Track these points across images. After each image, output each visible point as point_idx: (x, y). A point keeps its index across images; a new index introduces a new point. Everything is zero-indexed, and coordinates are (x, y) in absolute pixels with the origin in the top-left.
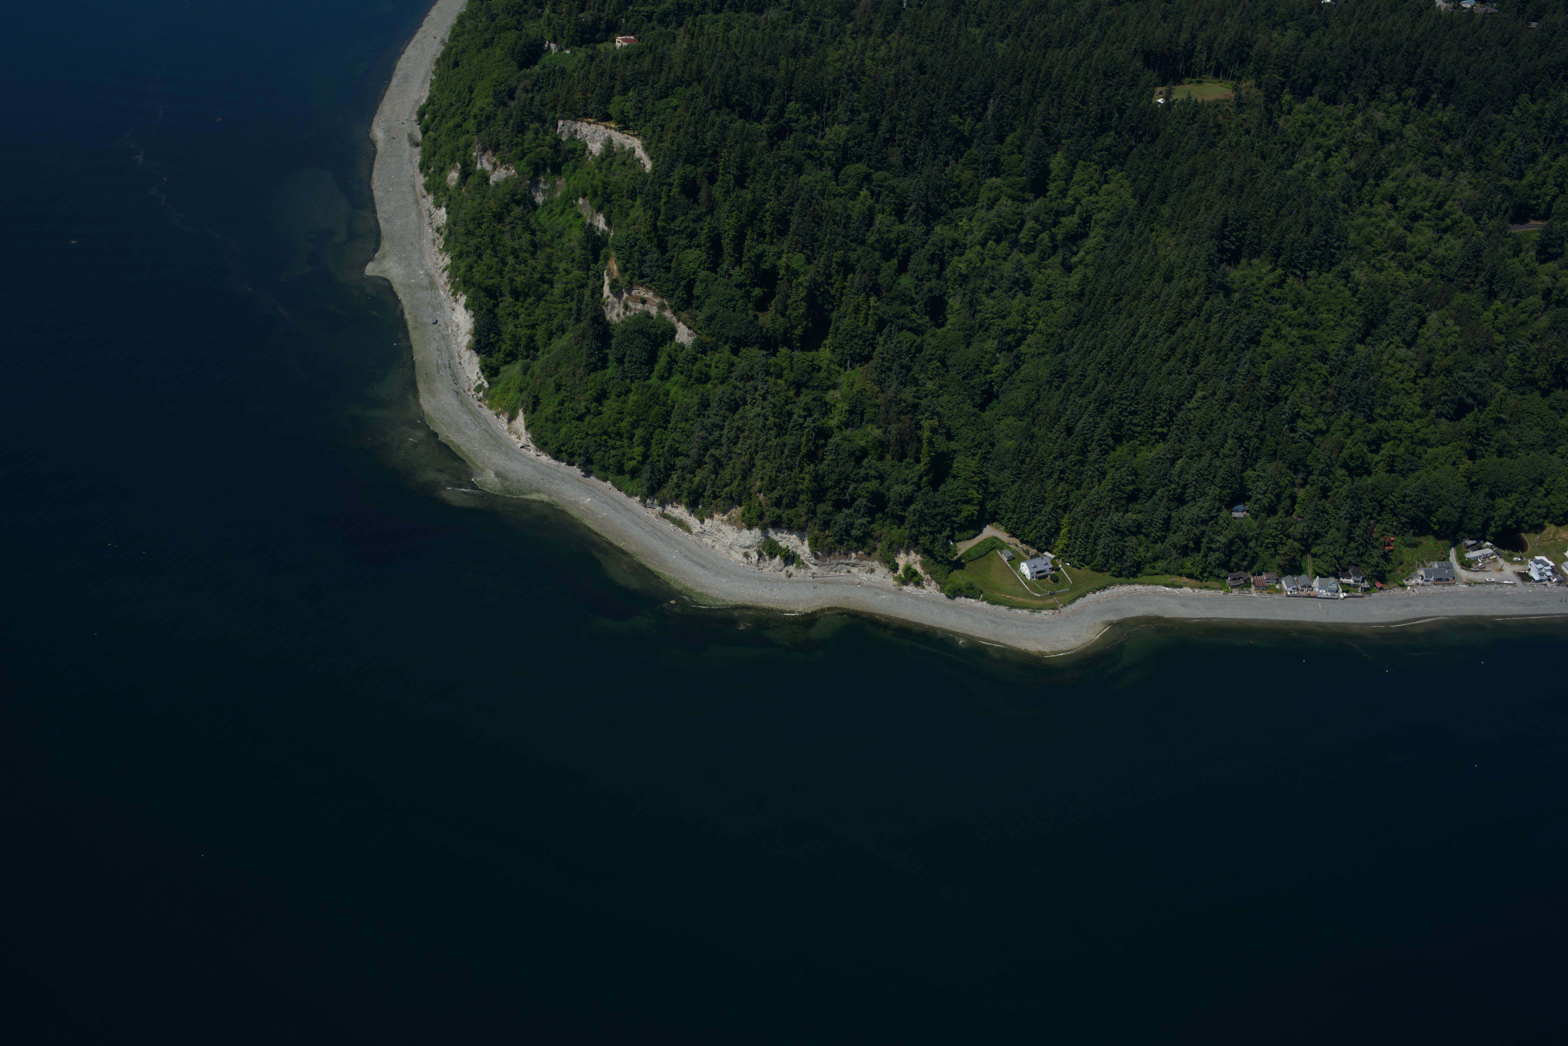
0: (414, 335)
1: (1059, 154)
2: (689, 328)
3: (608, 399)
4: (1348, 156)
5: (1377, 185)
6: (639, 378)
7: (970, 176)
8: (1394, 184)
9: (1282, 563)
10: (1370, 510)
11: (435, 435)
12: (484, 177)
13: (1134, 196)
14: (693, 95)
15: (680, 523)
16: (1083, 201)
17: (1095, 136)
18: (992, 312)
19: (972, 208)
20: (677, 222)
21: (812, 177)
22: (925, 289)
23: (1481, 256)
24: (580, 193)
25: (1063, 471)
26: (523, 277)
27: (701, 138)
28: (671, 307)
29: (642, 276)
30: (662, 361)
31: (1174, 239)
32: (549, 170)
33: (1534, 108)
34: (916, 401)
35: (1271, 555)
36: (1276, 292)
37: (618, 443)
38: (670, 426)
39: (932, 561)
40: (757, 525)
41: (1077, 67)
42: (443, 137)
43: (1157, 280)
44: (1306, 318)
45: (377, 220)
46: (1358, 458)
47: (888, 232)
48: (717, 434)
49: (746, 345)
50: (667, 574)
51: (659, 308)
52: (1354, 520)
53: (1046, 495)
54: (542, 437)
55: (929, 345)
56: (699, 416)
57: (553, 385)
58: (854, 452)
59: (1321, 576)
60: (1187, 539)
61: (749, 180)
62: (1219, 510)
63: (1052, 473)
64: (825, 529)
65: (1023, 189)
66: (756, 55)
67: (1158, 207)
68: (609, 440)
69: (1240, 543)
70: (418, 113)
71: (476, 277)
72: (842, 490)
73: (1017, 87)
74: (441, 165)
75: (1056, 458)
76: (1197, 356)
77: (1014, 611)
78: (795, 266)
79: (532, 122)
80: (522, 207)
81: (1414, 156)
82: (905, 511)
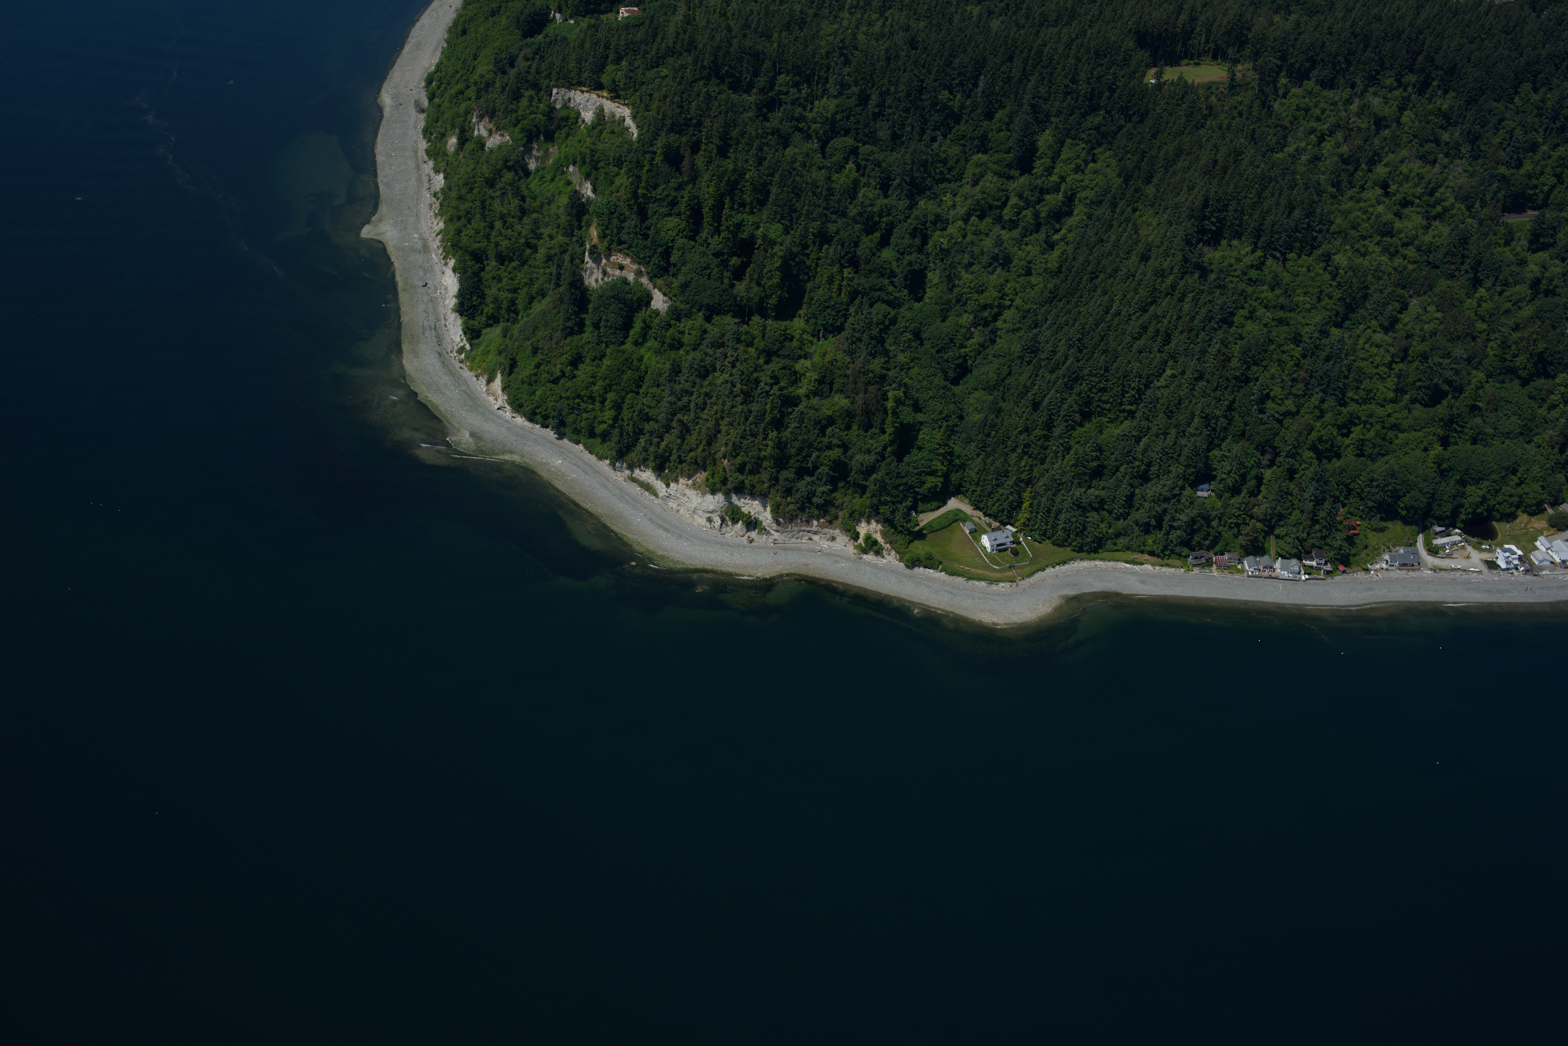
0: (403, 297)
1: (1048, 132)
2: (665, 294)
3: (583, 363)
4: (1342, 141)
5: (1370, 171)
6: (614, 343)
7: (957, 152)
8: (1387, 169)
9: (1244, 543)
10: (1335, 493)
11: (416, 394)
12: (481, 144)
13: (1119, 176)
14: (682, 65)
15: (647, 487)
16: (1068, 179)
17: (1084, 115)
18: (969, 287)
19: (958, 184)
20: (659, 190)
21: (798, 149)
22: (905, 263)
23: (1467, 243)
24: (570, 160)
25: (1027, 446)
26: (508, 241)
27: (686, 107)
28: (648, 273)
29: (620, 243)
30: (638, 326)
31: (1157, 219)
32: (542, 138)
33: (1536, 97)
34: (884, 372)
35: (1234, 535)
36: (1253, 274)
37: (590, 406)
38: (641, 391)
39: (892, 530)
40: (720, 490)
41: (1068, 46)
42: (446, 104)
43: (1134, 258)
44: (1282, 300)
45: (376, 184)
46: (1327, 442)
47: (872, 205)
48: (685, 399)
49: (719, 313)
50: (630, 536)
51: (636, 274)
52: (1319, 502)
53: (1009, 469)
54: (518, 399)
55: (903, 317)
56: (670, 381)
57: (530, 348)
58: (820, 421)
59: (1283, 557)
60: (1149, 517)
61: (732, 151)
62: (1183, 488)
63: (1017, 447)
64: (788, 496)
65: (1009, 166)
66: (750, 28)
67: (1142, 187)
68: (582, 404)
69: (1202, 522)
70: (426, 80)
71: (464, 241)
72: (805, 457)
73: (1009, 64)
74: (442, 131)
75: (1021, 433)
76: (1168, 335)
77: (971, 582)
78: (772, 235)
79: (527, 89)
80: (513, 173)
81: (1410, 143)
82: (867, 480)
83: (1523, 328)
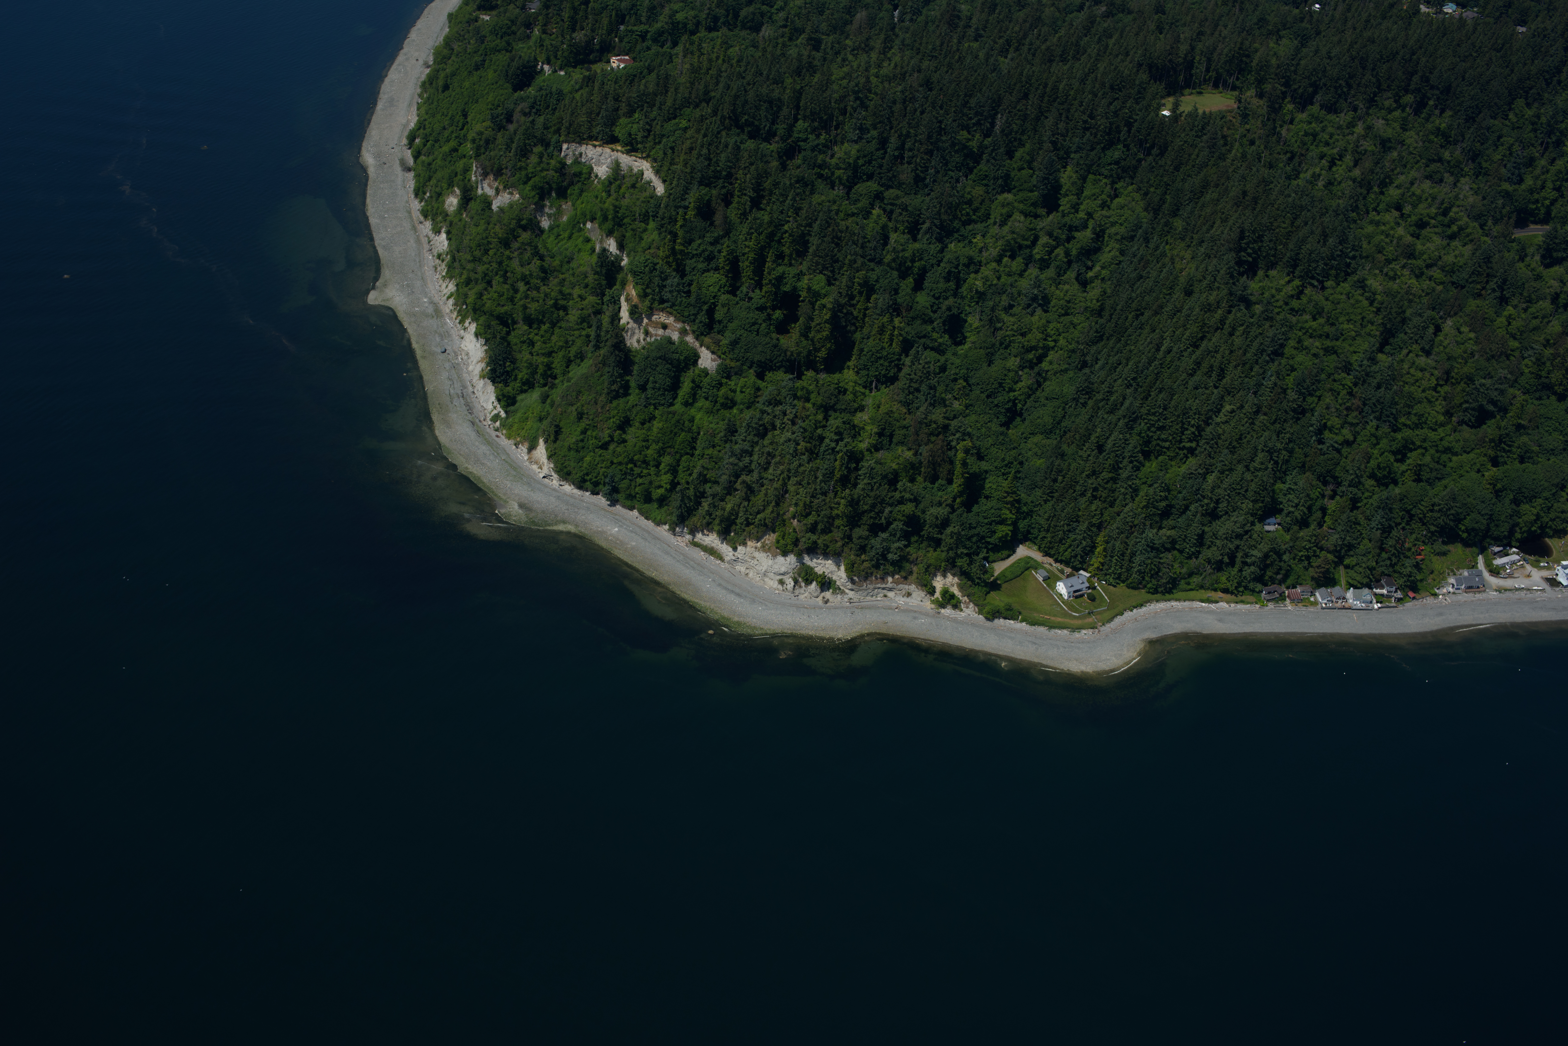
0: (423, 365)
1: (1069, 168)
2: (713, 353)
3: (631, 426)
4: (1351, 164)
5: (1382, 193)
6: (663, 405)
7: (981, 193)
8: (1399, 191)
9: (1316, 576)
10: (1399, 520)
11: (454, 467)
12: (486, 202)
13: (1146, 210)
14: (702, 116)
15: (711, 551)
16: (1096, 216)
17: (1104, 149)
18: (1012, 329)
19: (984, 224)
20: (694, 245)
21: (823, 196)
22: (944, 308)
23: (1491, 262)
24: (588, 217)
25: (1095, 489)
26: (537, 304)
27: (715, 160)
28: (694, 332)
29: (662, 301)
30: (686, 387)
31: (1189, 252)
32: (554, 194)
33: (1529, 113)
34: (947, 422)
35: (1305, 567)
36: (1295, 304)
37: (645, 471)
38: (697, 453)
39: (969, 583)
40: (792, 551)
41: (1083, 81)
42: (439, 162)
43: (1178, 294)
44: (1327, 328)
45: (375, 247)
46: (1384, 468)
47: (903, 250)
48: (747, 459)
49: (771, 369)
50: (701, 602)
51: (680, 333)
52: (1386, 530)
53: (1080, 513)
55: (952, 364)
56: (726, 442)
57: (575, 413)
58: (887, 475)
59: (1355, 587)
60: (1222, 555)
61: (765, 202)
62: (1253, 524)
63: (1085, 491)
64: (862, 554)
65: (1034, 204)
66: (761, 74)
67: (1170, 220)
68: (635, 469)
69: (1274, 556)
70: (408, 138)
71: (487, 305)
72: (877, 513)
73: (1024, 102)
74: (438, 190)
75: (1088, 476)
76: (1222, 370)
77: (1053, 631)
78: (816, 287)
79: (535, 145)
80: (529, 233)
81: (1416, 163)
82: (942, 534)
83: (1554, 344)
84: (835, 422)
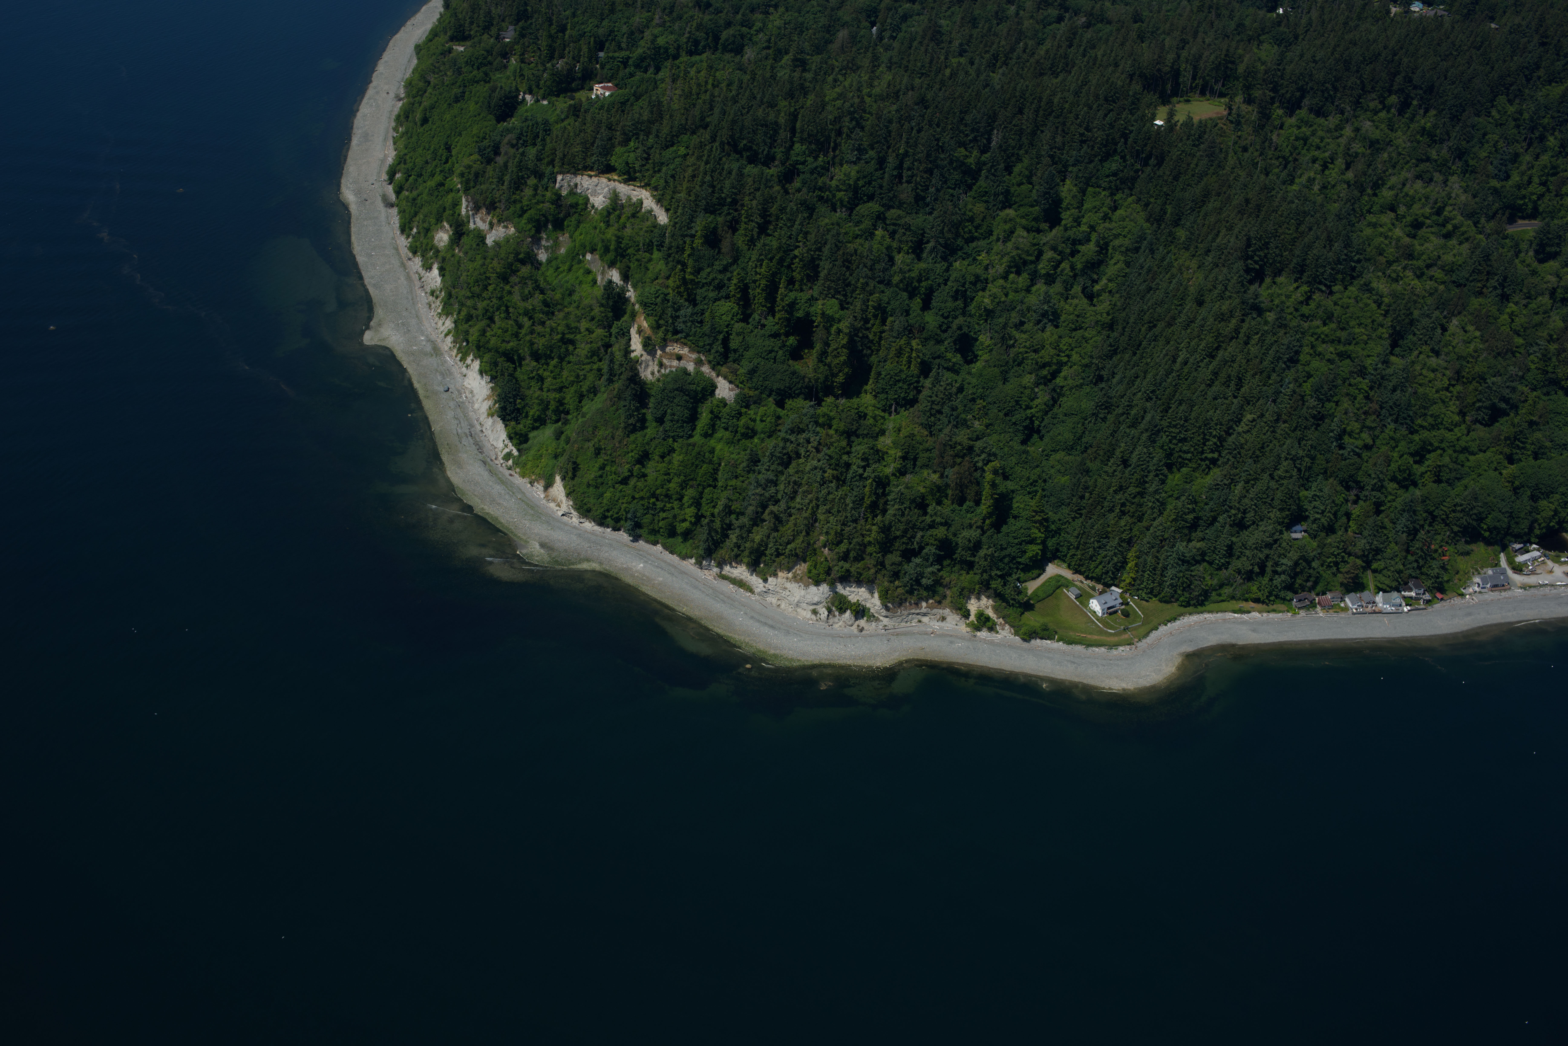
0: (427, 404)
1: (1068, 182)
2: (731, 382)
3: (649, 460)
4: (1343, 167)
5: (1376, 195)
6: (682, 437)
7: (982, 209)
8: (1392, 193)
9: (1345, 581)
10: (1422, 522)
11: (469, 508)
12: (480, 237)
13: (1148, 220)
14: (701, 142)
15: (740, 584)
16: (1099, 229)
17: (1101, 162)
19: (987, 241)
20: (703, 274)
21: (827, 219)
22: (954, 326)
23: (1490, 260)
24: (588, 248)
25: (1123, 505)
26: (544, 340)
27: (719, 186)
28: (710, 362)
29: (676, 332)
30: (704, 418)
32: (550, 227)
33: (1511, 109)
34: (972, 443)
35: (1333, 574)
36: (1305, 310)
37: (668, 505)
38: (720, 484)
39: (1004, 604)
40: (825, 581)
41: (1077, 94)
42: (424, 197)
43: (1190, 305)
44: (1338, 333)
45: (364, 286)
46: (1405, 471)
47: (910, 270)
48: (773, 490)
49: (791, 397)
50: (736, 637)
51: (696, 364)
52: (1413, 533)
53: (1109, 529)
54: (585, 504)
55: (969, 384)
56: (749, 472)
57: (592, 449)
58: (915, 499)
59: (1385, 591)
60: (1252, 565)
61: (772, 227)
62: (1281, 532)
63: (1113, 506)
64: (895, 580)
65: (1036, 219)
66: (755, 98)
67: (1173, 230)
68: (658, 503)
69: (1304, 563)
70: (388, 173)
71: (492, 342)
72: (909, 539)
73: (1019, 117)
74: (426, 225)
75: (1115, 492)
76: (1240, 379)
77: (1091, 649)
78: (829, 312)
79: (529, 178)
80: (529, 267)
81: (1406, 163)
82: (975, 556)
83: (1558, 339)
84: (860, 448)
